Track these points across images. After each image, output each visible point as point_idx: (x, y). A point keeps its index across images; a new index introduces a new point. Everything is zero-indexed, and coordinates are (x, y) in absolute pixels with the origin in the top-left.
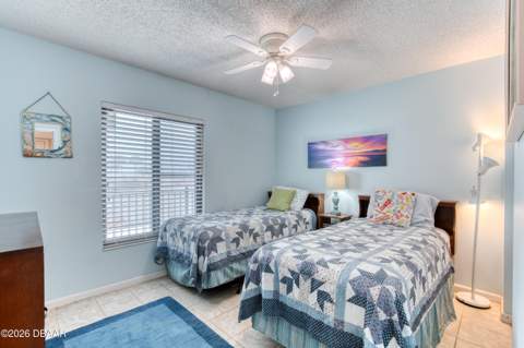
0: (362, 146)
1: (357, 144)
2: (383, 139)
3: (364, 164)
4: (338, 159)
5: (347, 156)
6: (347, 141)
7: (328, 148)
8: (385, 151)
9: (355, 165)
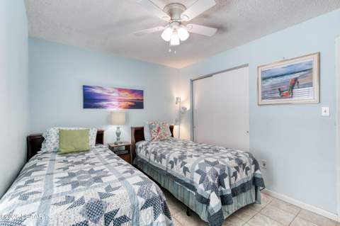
0: (130, 95)
1: (127, 93)
2: (141, 93)
3: (131, 107)
4: (114, 103)
5: (120, 101)
6: (120, 90)
7: (105, 93)
8: (142, 100)
9: (126, 108)
